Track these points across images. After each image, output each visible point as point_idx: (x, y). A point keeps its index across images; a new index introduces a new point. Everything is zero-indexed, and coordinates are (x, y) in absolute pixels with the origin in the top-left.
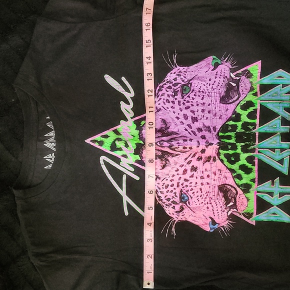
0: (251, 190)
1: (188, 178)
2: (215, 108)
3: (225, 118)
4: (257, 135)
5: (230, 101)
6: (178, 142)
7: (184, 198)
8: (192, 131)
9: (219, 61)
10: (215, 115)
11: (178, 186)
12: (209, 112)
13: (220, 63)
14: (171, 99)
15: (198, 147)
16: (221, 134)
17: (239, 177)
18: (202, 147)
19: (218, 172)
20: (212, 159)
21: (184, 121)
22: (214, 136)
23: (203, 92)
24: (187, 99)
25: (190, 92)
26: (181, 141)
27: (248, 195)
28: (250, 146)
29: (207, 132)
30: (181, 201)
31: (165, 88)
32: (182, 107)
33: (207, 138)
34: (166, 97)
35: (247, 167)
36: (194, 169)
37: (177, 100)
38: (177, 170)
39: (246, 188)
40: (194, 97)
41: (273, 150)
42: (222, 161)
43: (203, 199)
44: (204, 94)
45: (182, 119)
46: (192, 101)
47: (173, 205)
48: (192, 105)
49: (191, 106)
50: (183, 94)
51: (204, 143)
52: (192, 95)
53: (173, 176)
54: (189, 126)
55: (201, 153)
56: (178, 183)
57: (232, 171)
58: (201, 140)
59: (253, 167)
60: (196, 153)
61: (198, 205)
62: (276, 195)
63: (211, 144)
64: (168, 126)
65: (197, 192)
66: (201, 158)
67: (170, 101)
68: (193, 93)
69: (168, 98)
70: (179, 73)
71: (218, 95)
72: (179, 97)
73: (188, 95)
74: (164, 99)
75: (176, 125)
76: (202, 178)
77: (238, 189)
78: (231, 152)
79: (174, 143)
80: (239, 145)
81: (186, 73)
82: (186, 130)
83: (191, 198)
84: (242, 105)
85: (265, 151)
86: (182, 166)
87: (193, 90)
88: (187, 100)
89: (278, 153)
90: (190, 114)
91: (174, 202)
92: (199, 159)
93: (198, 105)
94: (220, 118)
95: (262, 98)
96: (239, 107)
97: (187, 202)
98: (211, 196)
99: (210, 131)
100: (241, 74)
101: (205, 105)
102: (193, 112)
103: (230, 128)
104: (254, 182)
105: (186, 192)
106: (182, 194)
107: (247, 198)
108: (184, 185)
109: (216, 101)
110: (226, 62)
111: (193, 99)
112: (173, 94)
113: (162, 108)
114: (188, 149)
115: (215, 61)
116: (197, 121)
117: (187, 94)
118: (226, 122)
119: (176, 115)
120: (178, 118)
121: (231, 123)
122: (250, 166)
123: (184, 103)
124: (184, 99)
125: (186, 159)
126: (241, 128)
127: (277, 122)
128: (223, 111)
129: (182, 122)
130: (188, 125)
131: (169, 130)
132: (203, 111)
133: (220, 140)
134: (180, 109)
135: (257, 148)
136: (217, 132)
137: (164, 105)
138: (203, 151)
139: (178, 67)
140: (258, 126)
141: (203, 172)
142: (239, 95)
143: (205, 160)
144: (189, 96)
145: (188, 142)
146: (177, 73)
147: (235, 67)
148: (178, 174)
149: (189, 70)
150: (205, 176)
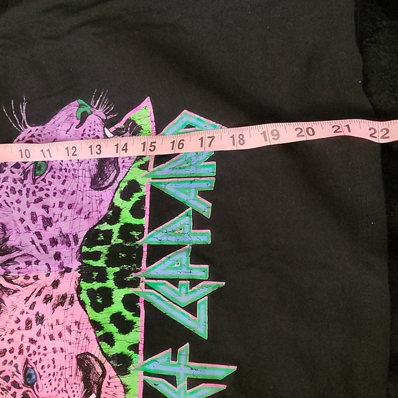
0: (131, 368)
1: (35, 338)
2: (82, 199)
3: (95, 217)
4: (145, 249)
5: (106, 184)
6: (17, 266)
7: (30, 376)
8: (41, 245)
9: (88, 109)
10: (80, 212)
11: (21, 352)
12: (70, 207)
13: (89, 112)
14: (18, 186)
15: (48, 275)
16: (85, 249)
17: (109, 339)
18: (55, 275)
19: (74, 328)
20: (68, 300)
21: (31, 226)
22: (74, 254)
23: (65, 169)
24: (41, 184)
25: (47, 172)
26: (23, 265)
27: (126, 379)
28: (129, 272)
29: (64, 246)
30: (26, 384)
31: (9, 166)
32: (32, 198)
33: (62, 257)
34: (10, 183)
35: (124, 317)
36: (40, 319)
37: (25, 188)
38: (18, 321)
39: (122, 364)
40: (52, 180)
41: (174, 282)
42: (83, 304)
43: (57, 381)
44: (67, 174)
45: (28, 222)
46: (48, 187)
47: (13, 390)
48: (47, 195)
49: (44, 197)
50: (35, 175)
51: (57, 268)
52: (48, 178)
53: (12, 332)
54: (38, 235)
55: (51, 288)
56: (21, 347)
57: (96, 325)
58: (52, 262)
59: (135, 319)
60: (43, 288)
61: (50, 393)
62: (182, 383)
63: (68, 270)
64: (7, 237)
65: (49, 366)
66: (51, 298)
67: (17, 190)
68: (51, 173)
69: (14, 185)
70: (30, 139)
71: (88, 174)
72: (28, 182)
73: (42, 177)
74: (7, 188)
75: (19, 233)
76: (52, 338)
77: (107, 365)
78: (96, 285)
79: (11, 268)
80: (111, 271)
81: (40, 138)
82: (33, 242)
83: (41, 377)
84: (122, 189)
85: (160, 284)
86: (22, 313)
87: (52, 168)
88: (40, 186)
89: (183, 290)
90: (40, 212)
91: (15, 384)
92: (48, 299)
93: (55, 194)
94: (87, 217)
95: (158, 174)
96: (118, 195)
97: (35, 386)
98: (68, 377)
99: (69, 244)
100: (123, 129)
101: (67, 193)
102: (46, 208)
103: (101, 237)
104: (137, 352)
105: (33, 365)
106: (27, 368)
107: (125, 386)
108: (31, 352)
109: (85, 185)
110: (97, 108)
111: (50, 183)
112: (22, 177)
113: (4, 204)
114: (32, 280)
115: (82, 110)
116: (51, 225)
117: (41, 175)
118: (96, 225)
119: (21, 215)
120: (22, 220)
121: (105, 227)
122: (129, 315)
123: (34, 193)
124: (36, 185)
125: (27, 299)
126: (118, 237)
127: (183, 221)
128: (95, 205)
129: (28, 228)
130: (36, 233)
131: (9, 244)
132: (61, 204)
133: (82, 262)
134: (28, 202)
135: (143, 279)
136: (79, 245)
137: (7, 199)
138: (56, 284)
139: (29, 128)
140: (146, 231)
141: (52, 326)
142: (118, 169)
143: (56, 302)
144: (44, 180)
145: (33, 265)
146: (26, 139)
147: (112, 116)
148: (19, 329)
149: (44, 131)
150: (56, 336)
